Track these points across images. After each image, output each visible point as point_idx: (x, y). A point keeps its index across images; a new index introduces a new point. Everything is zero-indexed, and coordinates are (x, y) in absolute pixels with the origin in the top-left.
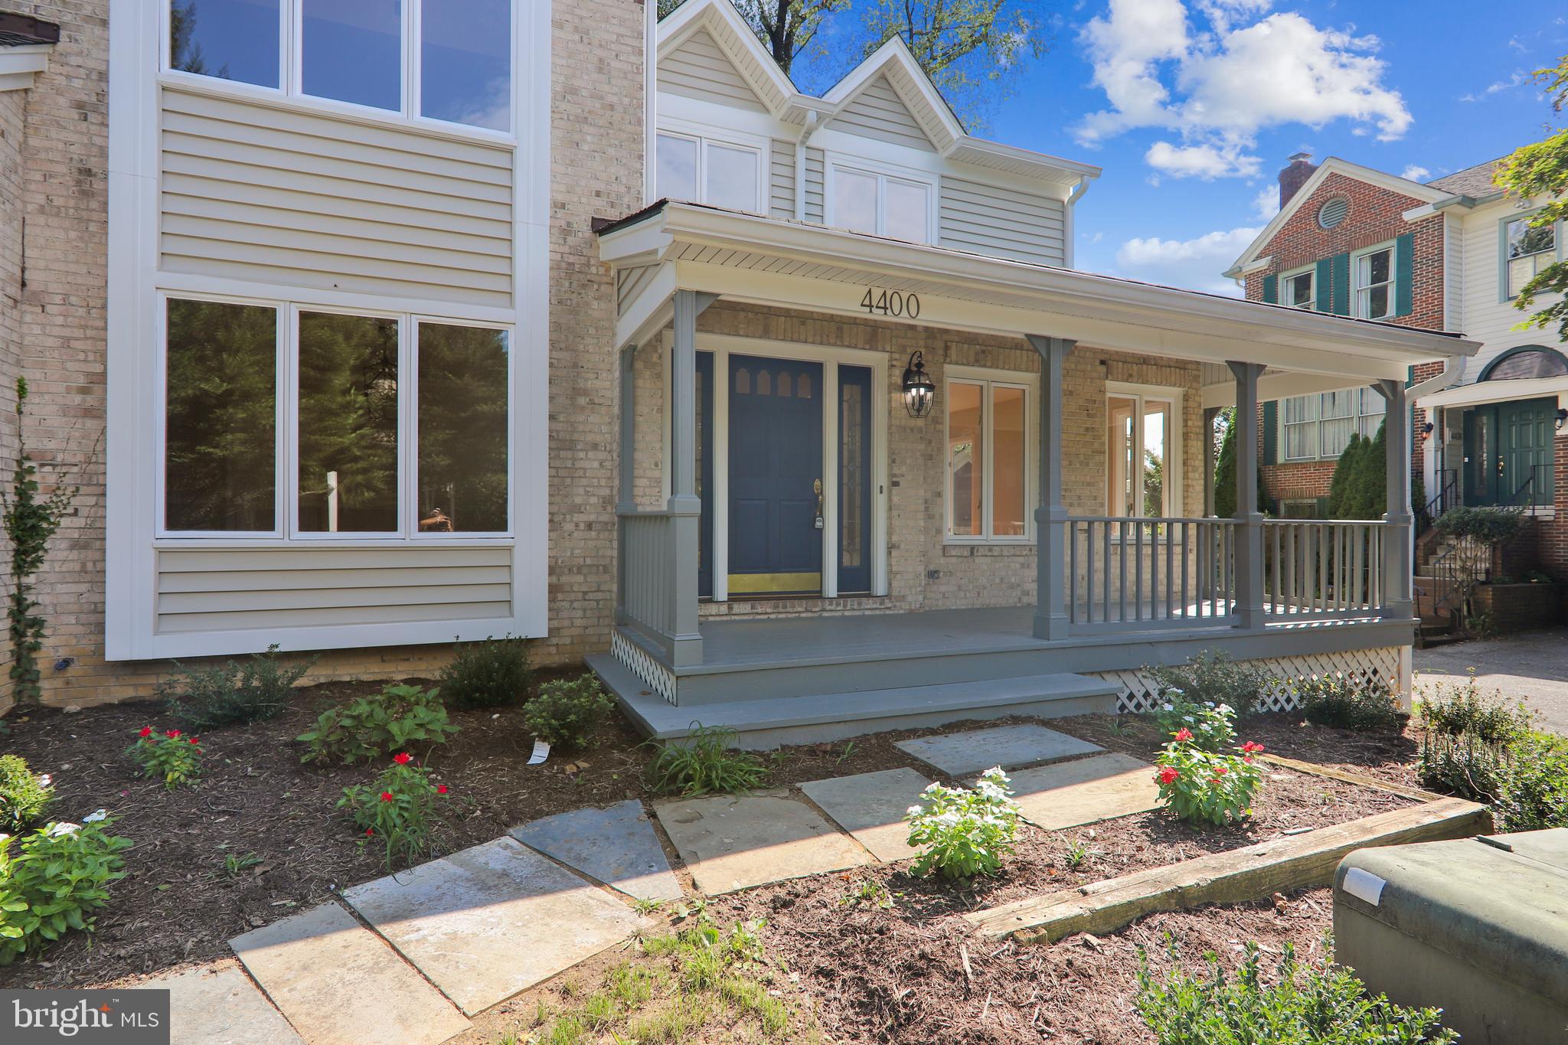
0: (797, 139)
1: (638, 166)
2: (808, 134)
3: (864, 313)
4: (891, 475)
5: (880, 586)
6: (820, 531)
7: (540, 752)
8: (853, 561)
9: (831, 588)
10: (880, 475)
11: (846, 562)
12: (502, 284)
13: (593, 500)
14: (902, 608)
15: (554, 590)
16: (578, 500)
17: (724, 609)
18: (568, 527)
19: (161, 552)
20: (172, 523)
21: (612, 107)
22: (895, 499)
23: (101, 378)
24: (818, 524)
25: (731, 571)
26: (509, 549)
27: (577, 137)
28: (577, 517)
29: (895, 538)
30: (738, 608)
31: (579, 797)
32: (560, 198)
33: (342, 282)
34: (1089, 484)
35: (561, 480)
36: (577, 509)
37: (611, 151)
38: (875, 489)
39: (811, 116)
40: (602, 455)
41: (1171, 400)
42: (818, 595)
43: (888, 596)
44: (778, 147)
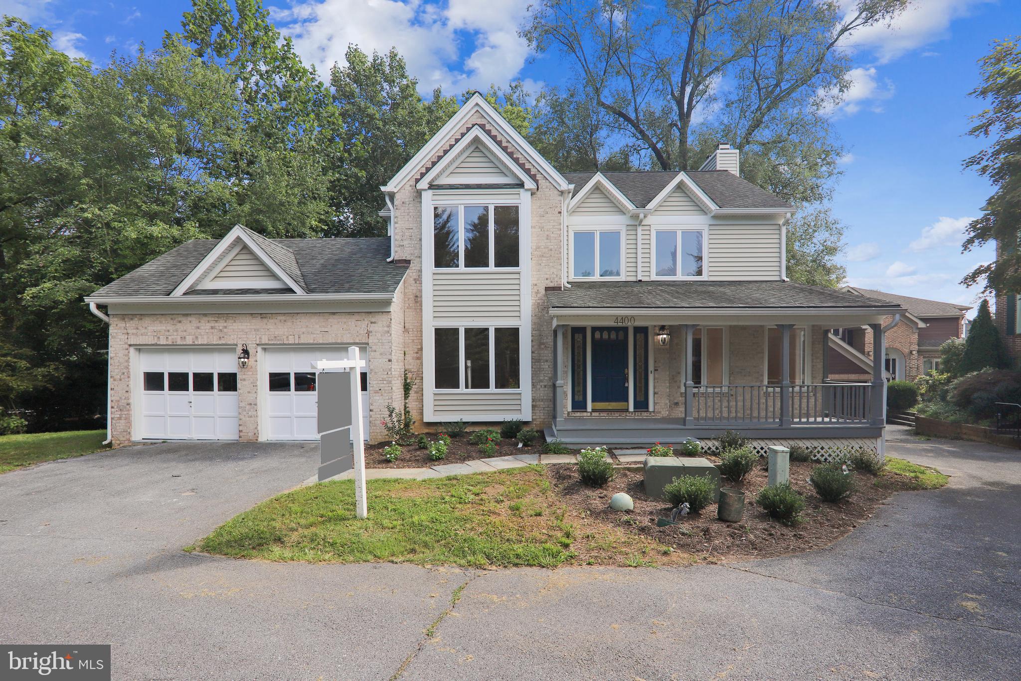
0: (637, 223)
1: (560, 267)
2: (641, 221)
3: (615, 325)
4: (655, 367)
5: (651, 408)
6: (628, 387)
7: (520, 445)
8: (641, 398)
9: (631, 409)
10: (651, 367)
11: (638, 399)
12: (517, 314)
13: (546, 378)
14: (659, 416)
15: (533, 407)
16: (541, 378)
17: (589, 414)
18: (538, 387)
19: (435, 394)
20: (436, 387)
21: (551, 250)
22: (657, 376)
23: (421, 349)
24: (626, 385)
25: (593, 401)
26: (520, 394)
27: (540, 262)
28: (541, 384)
29: (656, 390)
30: (594, 414)
31: (527, 452)
32: (535, 282)
33: (475, 319)
34: (755, 367)
35: (536, 372)
36: (541, 381)
37: (551, 264)
38: (649, 372)
39: (642, 216)
40: (549, 364)
41: (806, 327)
42: (627, 410)
43: (654, 412)
44: (629, 228)
